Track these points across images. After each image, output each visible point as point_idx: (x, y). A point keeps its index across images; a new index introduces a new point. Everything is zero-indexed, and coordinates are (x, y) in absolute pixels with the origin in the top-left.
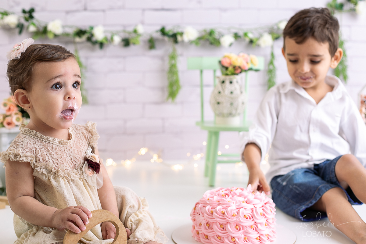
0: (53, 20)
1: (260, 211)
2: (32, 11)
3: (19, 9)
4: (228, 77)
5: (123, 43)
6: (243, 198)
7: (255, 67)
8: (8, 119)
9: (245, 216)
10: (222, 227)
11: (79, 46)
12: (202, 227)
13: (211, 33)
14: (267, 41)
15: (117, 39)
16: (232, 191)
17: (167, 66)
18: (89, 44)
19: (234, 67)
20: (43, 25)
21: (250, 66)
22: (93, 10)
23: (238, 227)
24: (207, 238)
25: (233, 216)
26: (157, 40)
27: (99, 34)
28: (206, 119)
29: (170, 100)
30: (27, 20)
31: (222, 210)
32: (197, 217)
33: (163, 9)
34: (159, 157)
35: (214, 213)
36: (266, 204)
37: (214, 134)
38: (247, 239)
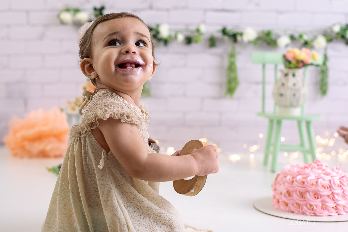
1: (338, 182)
2: (102, 8)
3: (90, 7)
4: (291, 71)
5: (185, 41)
7: (315, 63)
9: (323, 186)
10: (302, 195)
12: (282, 196)
13: (268, 34)
14: (321, 42)
15: (181, 37)
16: (310, 164)
17: (226, 63)
18: (155, 41)
19: (298, 61)
21: (312, 61)
22: (159, 9)
23: (316, 196)
24: (287, 206)
25: (312, 185)
26: (218, 39)
27: (164, 32)
29: (228, 96)
31: (302, 180)
32: (278, 186)
33: (223, 10)
35: (295, 183)
36: (342, 177)
38: (324, 207)
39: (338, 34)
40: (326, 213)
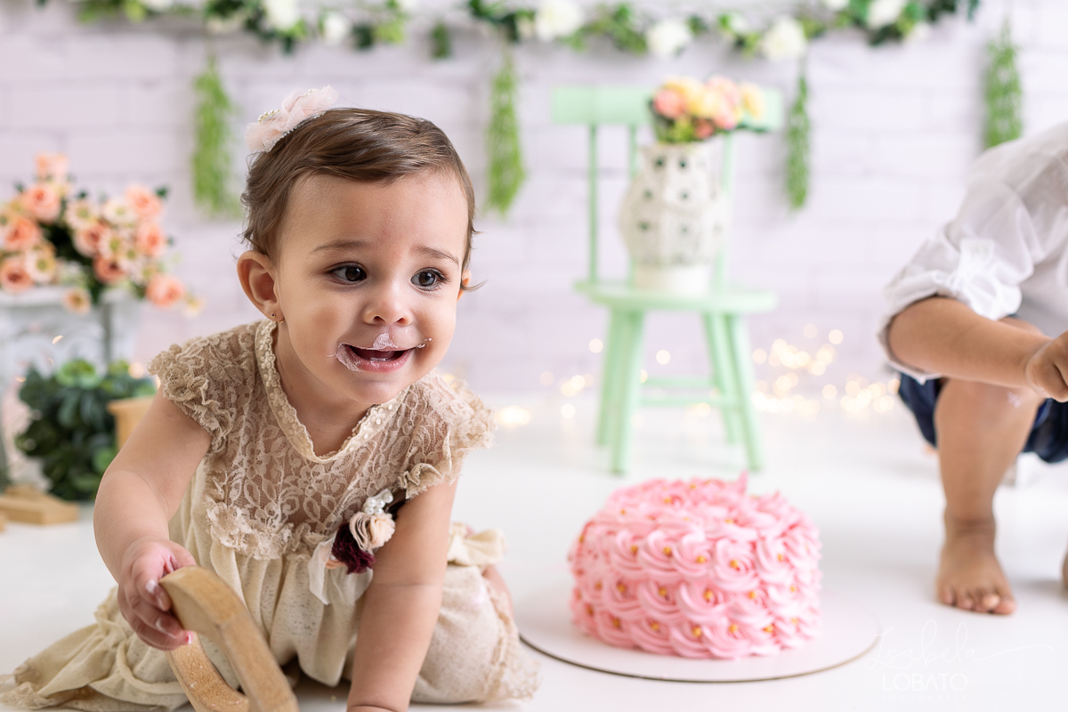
1: (777, 548)
4: (674, 149)
5: (353, 40)
6: (726, 510)
7: (753, 122)
8: (12, 264)
9: (732, 564)
10: (664, 593)
11: (220, 46)
12: (605, 595)
13: (620, 15)
14: (787, 40)
15: (337, 27)
16: (692, 488)
17: (486, 110)
18: (251, 40)
19: (696, 121)
21: (740, 116)
23: (710, 596)
24: (619, 628)
25: (697, 561)
26: (458, 31)
27: (282, 12)
28: (603, 270)
29: (494, 214)
31: (664, 544)
32: (587, 562)
35: (642, 554)
36: (792, 527)
37: (628, 318)
38: (737, 629)
39: (841, 13)
40: (742, 646)
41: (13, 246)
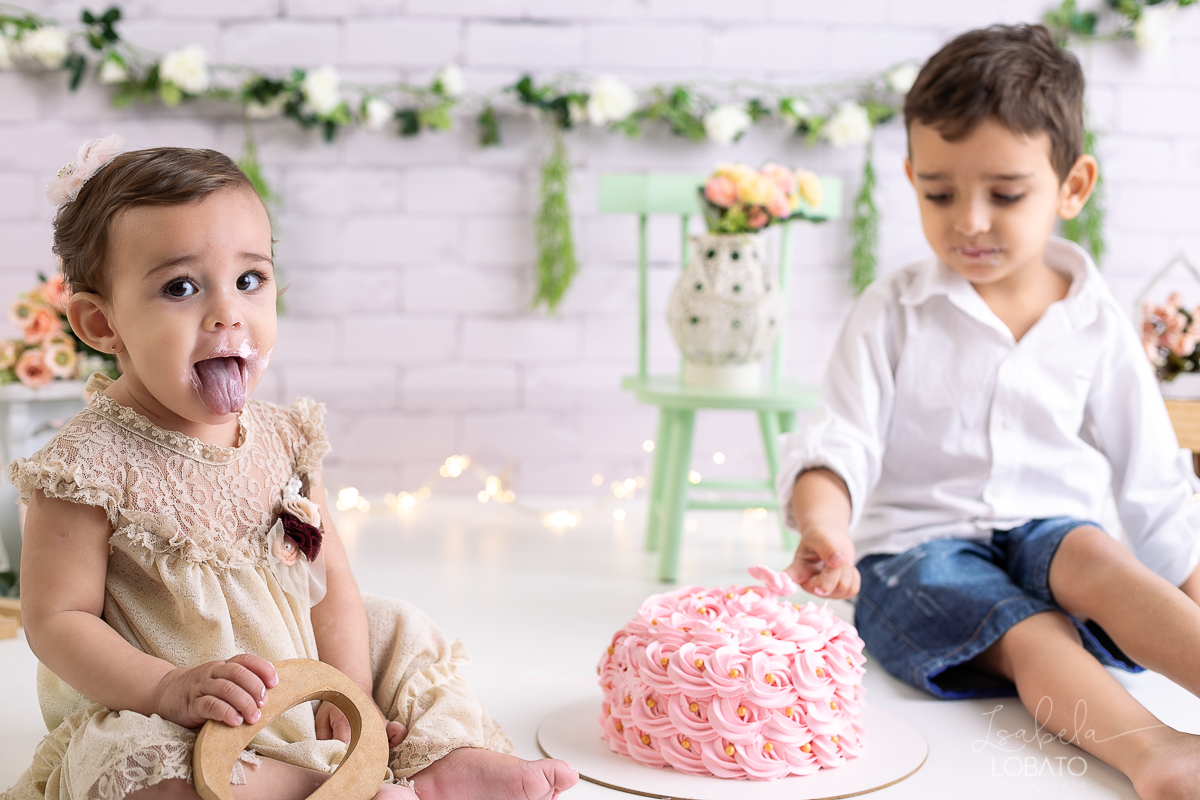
0: (179, 47)
1: (816, 662)
2: (113, 16)
3: (71, 11)
4: (725, 240)
5: (397, 125)
6: (764, 621)
7: (811, 211)
8: (32, 358)
9: (767, 678)
10: (696, 709)
11: (258, 131)
12: (634, 710)
13: (676, 99)
14: (852, 125)
15: (380, 113)
16: (728, 597)
17: (536, 201)
18: (291, 125)
19: (747, 209)
20: (147, 61)
21: (796, 205)
22: (308, 20)
23: (744, 712)
24: (649, 745)
25: (731, 675)
26: (506, 116)
27: (323, 95)
28: (653, 369)
29: (543, 307)
30: (96, 44)
31: (695, 657)
32: (617, 676)
33: (526, 21)
34: (505, 486)
35: (672, 666)
36: (834, 639)
37: (680, 417)
38: (772, 749)
40: (779, 767)
41: (32, 339)
